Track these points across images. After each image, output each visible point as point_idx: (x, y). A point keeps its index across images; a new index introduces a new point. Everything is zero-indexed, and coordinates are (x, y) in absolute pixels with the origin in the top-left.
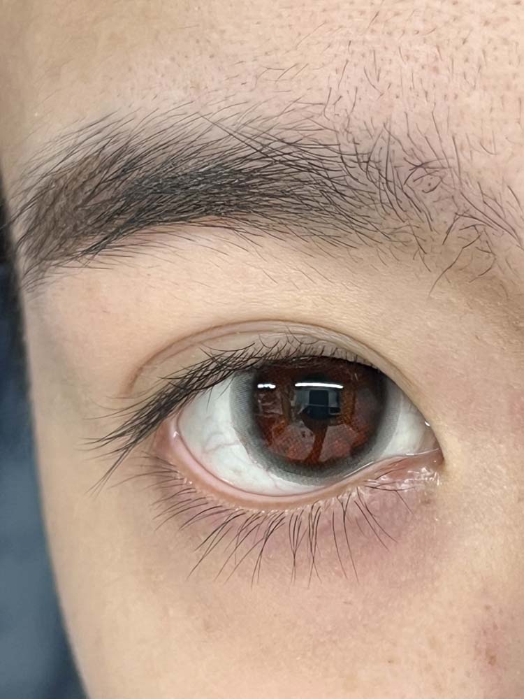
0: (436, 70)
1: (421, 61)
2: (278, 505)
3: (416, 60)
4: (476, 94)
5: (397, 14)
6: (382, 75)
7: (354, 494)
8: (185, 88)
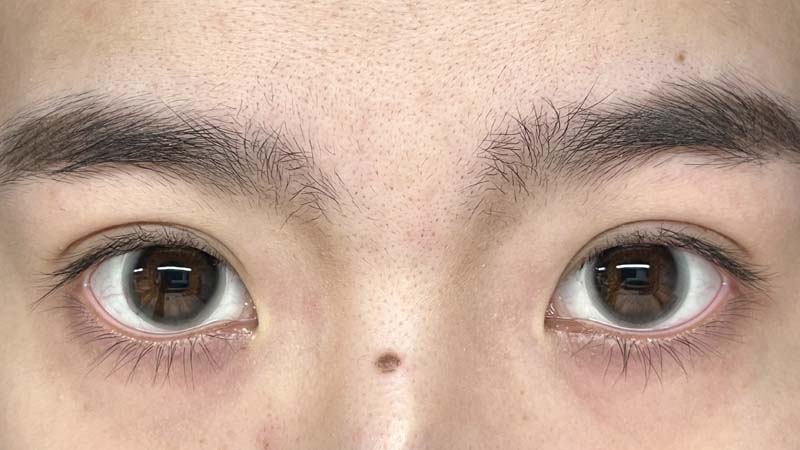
0: (306, 101)
1: (300, 94)
2: (150, 339)
3: (296, 93)
4: (328, 119)
5: (288, 66)
6: (275, 98)
7: (199, 339)
8: (147, 85)
